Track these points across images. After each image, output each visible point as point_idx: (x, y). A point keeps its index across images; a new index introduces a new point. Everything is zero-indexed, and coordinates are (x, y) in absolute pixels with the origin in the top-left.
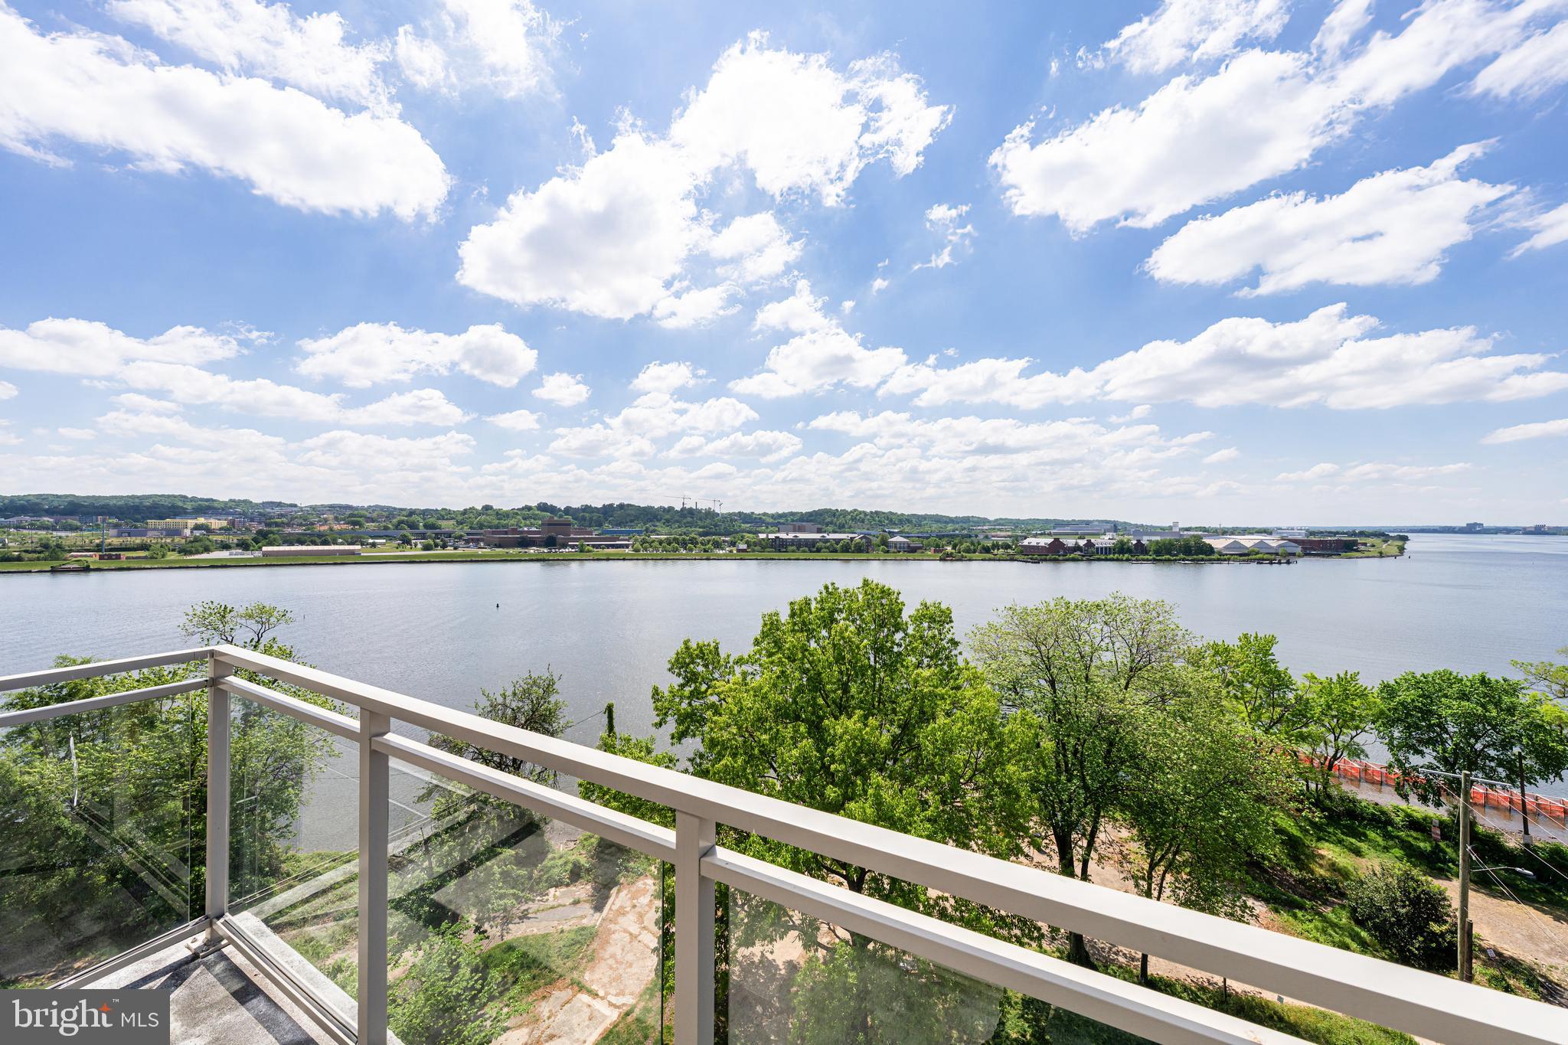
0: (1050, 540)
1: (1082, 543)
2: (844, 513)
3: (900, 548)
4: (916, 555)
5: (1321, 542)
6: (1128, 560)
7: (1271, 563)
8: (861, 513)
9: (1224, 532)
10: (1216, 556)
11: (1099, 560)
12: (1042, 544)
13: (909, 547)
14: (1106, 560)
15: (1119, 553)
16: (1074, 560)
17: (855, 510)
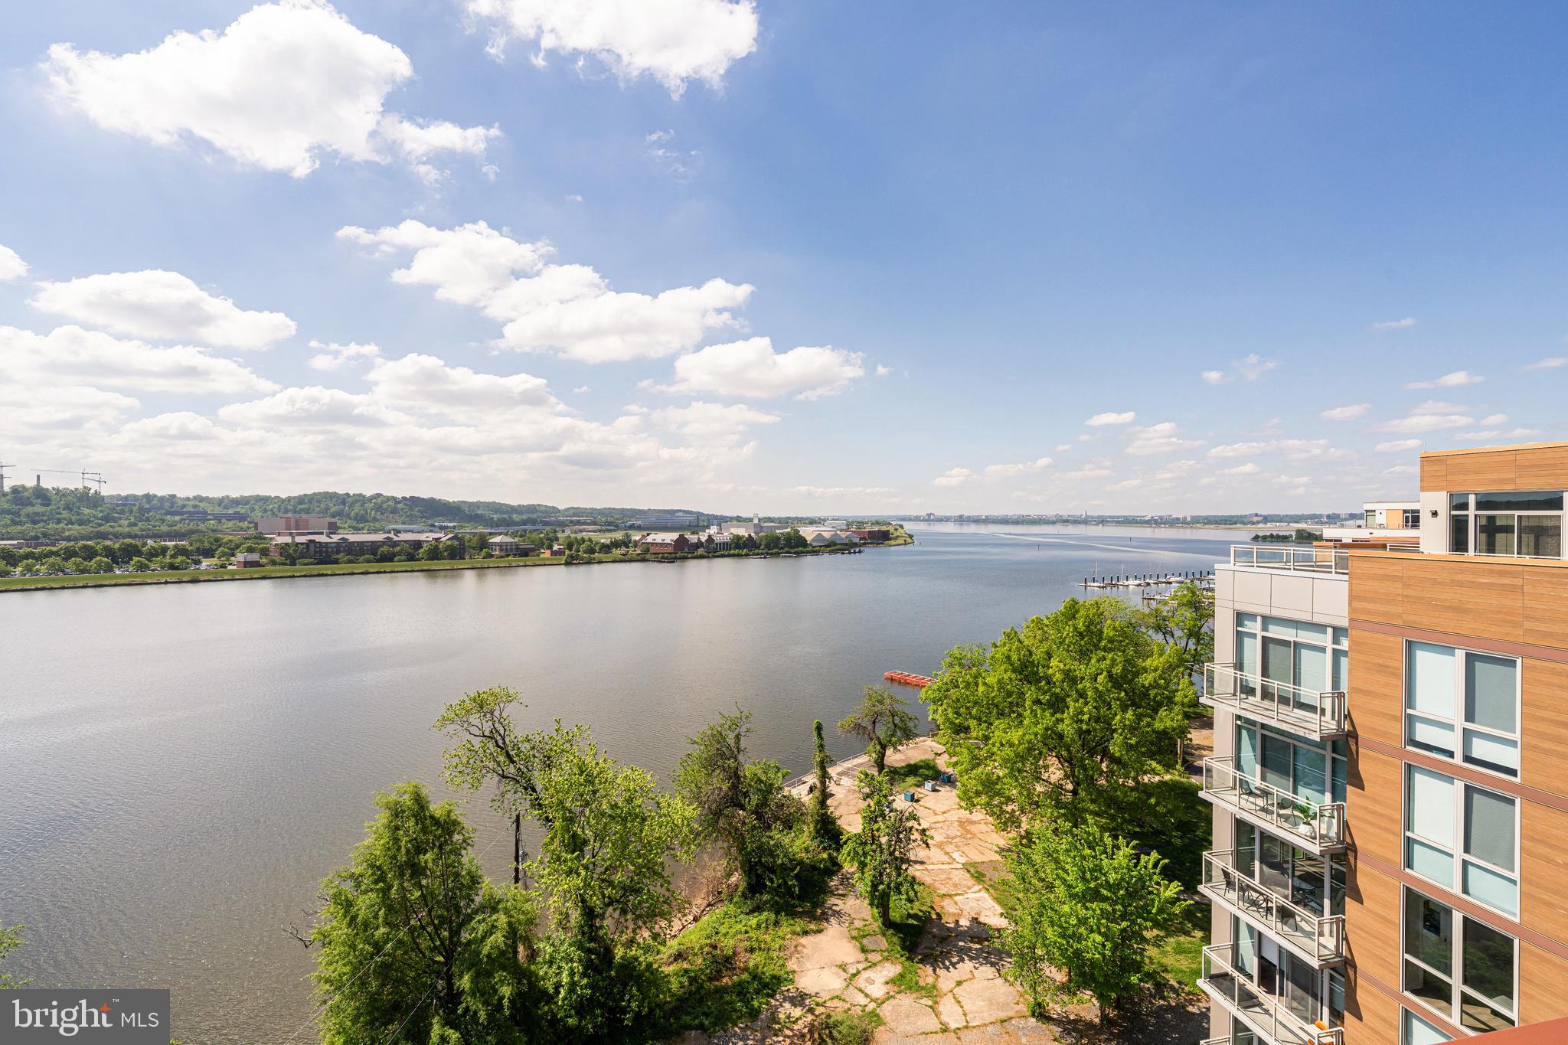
0: (675, 536)
1: (704, 539)
2: (361, 499)
3: (508, 551)
4: (529, 560)
5: (879, 531)
6: (747, 555)
7: (843, 553)
8: (388, 499)
9: (812, 522)
10: (810, 548)
11: (723, 556)
12: (668, 541)
13: (517, 549)
14: (729, 556)
15: (739, 548)
16: (702, 557)
17: (379, 495)
